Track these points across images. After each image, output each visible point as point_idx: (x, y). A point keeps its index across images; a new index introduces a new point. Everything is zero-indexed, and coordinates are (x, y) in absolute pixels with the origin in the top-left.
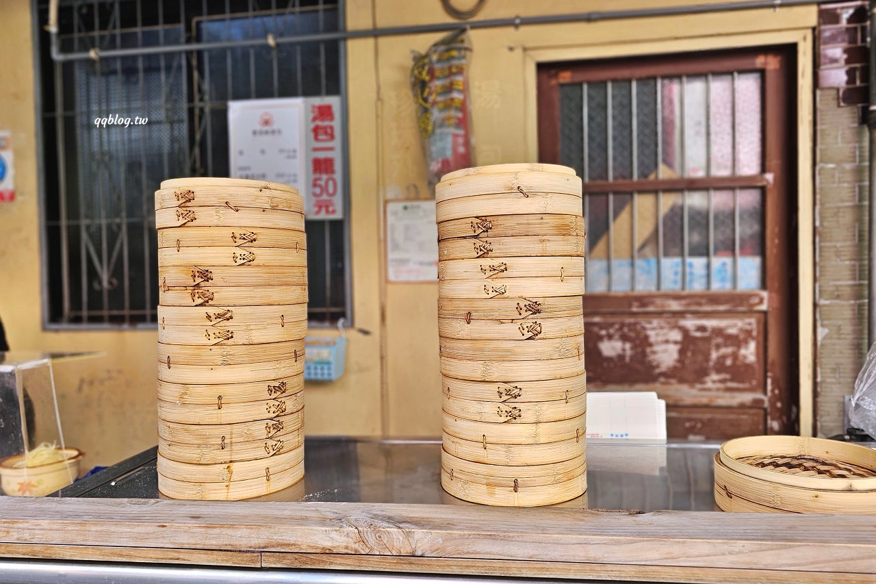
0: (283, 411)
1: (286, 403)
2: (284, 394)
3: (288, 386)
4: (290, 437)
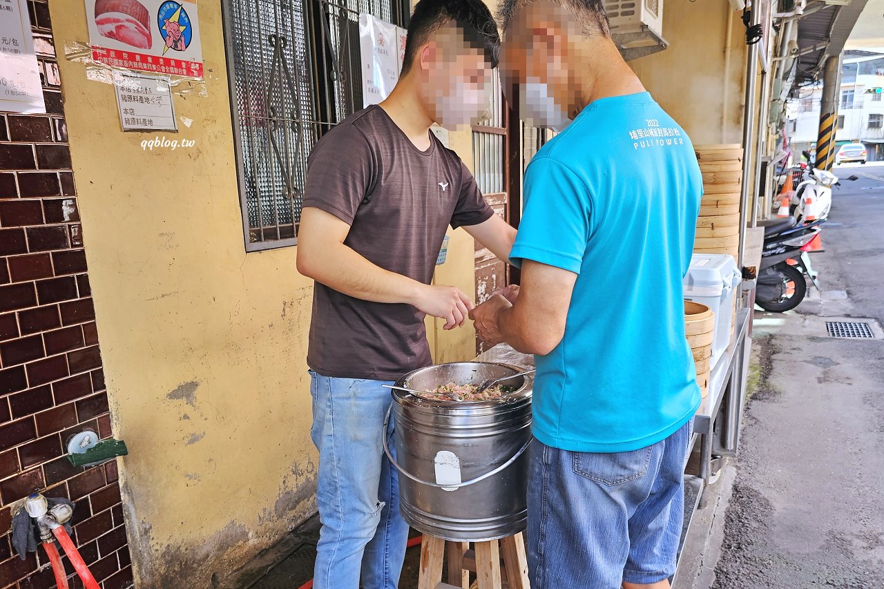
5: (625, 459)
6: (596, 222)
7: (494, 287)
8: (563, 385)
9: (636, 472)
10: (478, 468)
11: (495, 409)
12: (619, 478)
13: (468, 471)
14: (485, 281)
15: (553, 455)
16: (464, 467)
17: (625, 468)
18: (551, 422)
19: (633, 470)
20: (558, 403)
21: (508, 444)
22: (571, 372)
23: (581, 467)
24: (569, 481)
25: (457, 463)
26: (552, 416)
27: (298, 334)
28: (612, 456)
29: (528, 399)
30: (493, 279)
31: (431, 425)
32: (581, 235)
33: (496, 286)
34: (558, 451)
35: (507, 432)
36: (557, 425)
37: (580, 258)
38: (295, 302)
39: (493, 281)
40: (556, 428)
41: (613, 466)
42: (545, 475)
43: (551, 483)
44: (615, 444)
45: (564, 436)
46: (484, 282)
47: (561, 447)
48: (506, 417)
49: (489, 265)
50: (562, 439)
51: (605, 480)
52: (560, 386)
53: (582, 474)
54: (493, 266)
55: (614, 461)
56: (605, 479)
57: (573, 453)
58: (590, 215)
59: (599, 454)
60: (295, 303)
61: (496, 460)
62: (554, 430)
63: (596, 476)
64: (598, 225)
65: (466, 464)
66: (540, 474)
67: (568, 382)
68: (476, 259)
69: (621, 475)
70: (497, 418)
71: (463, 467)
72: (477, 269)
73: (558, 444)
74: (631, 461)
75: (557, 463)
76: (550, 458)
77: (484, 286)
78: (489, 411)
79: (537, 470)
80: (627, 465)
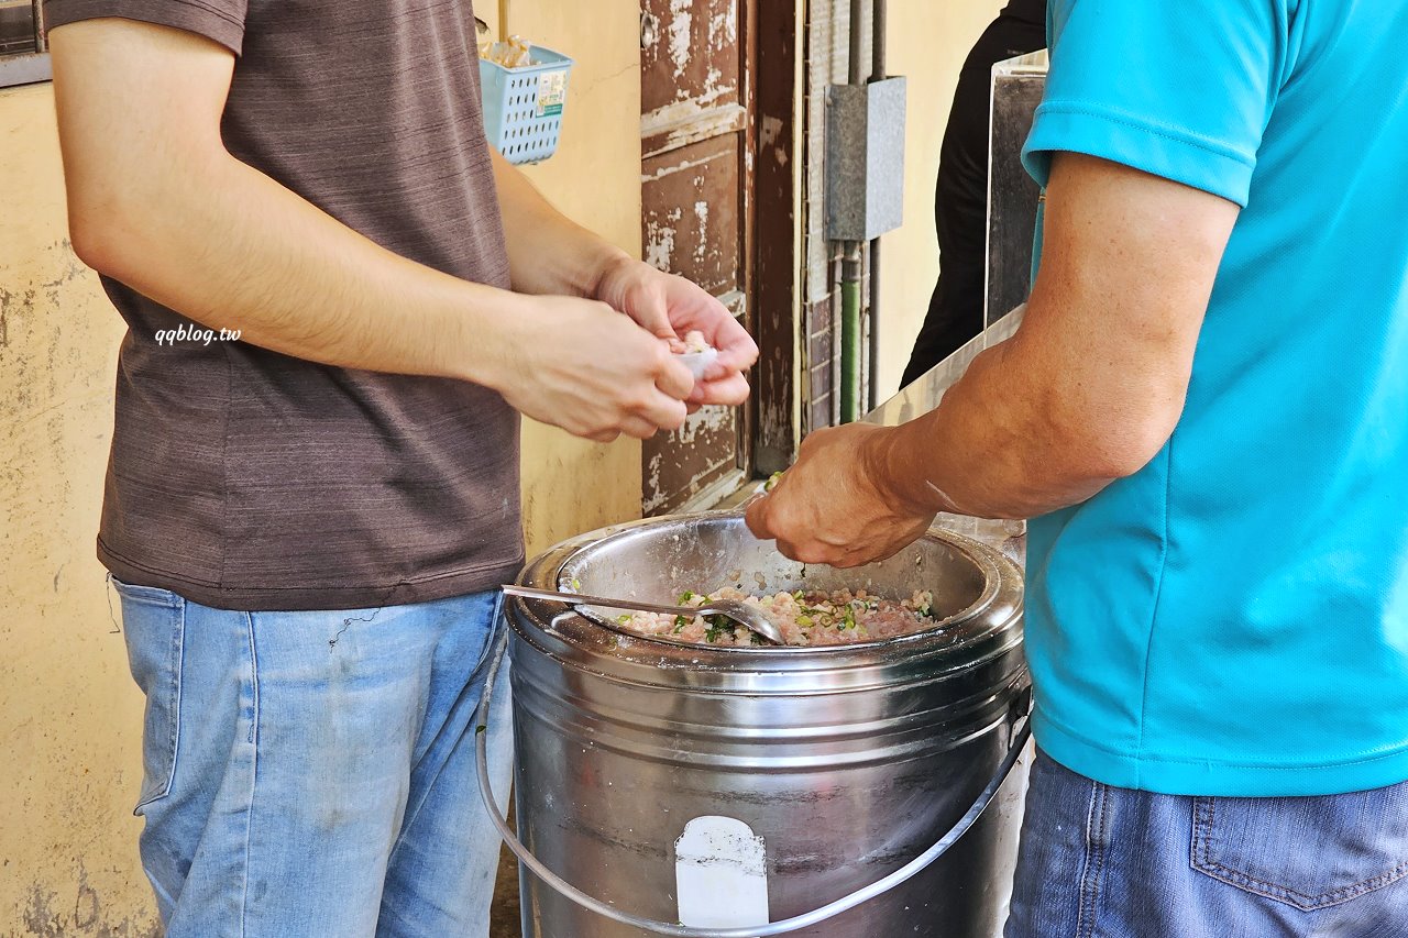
5: (1359, 819)
6: (1311, 41)
7: (701, 250)
8: (1157, 577)
9: (1394, 864)
10: (828, 875)
11: (893, 672)
12: (1338, 884)
13: (795, 886)
14: (672, 224)
15: (1123, 813)
16: (779, 869)
17: (1356, 847)
18: (1116, 706)
19: (1384, 857)
20: (1139, 638)
21: (928, 790)
22: (1187, 532)
23: (1219, 850)
24: (1178, 899)
25: (754, 854)
26: (1113, 680)
27: (49, 416)
28: (1317, 810)
29: (998, 637)
30: (696, 218)
31: (660, 724)
32: (1260, 78)
33: (708, 245)
34: (1141, 801)
35: (931, 750)
36: (1138, 714)
37: (1250, 154)
38: (41, 293)
39: (697, 228)
40: (1133, 721)
41: (1321, 845)
42: (1091, 880)
43: (1106, 907)
44: (1330, 764)
45: (1164, 748)
46: (667, 231)
47: (1151, 786)
48: (930, 696)
49: (685, 165)
50: (1155, 757)
51: (1292, 894)
52: (1146, 578)
53: (1215, 871)
54: (697, 170)
55: (1326, 829)
56: (1293, 890)
57: (1191, 802)
58: (1293, 16)
59: (1278, 801)
60: (41, 299)
61: (889, 844)
62: (1127, 728)
63: (1265, 878)
64: (1315, 48)
65: (787, 860)
66: (1067, 879)
67: (1178, 566)
68: (648, 144)
69: (1346, 875)
70: (897, 702)
71: (778, 871)
72: (648, 178)
73: (1141, 775)
74: (1378, 828)
75: (1138, 840)
76: (1111, 823)
77: (668, 243)
78: (868, 679)
79: (1057, 866)
80: (1366, 840)
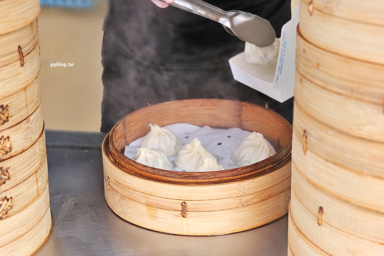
0: (7, 152)
1: (12, 139)
2: (7, 125)
3: (11, 111)
4: (23, 188)
